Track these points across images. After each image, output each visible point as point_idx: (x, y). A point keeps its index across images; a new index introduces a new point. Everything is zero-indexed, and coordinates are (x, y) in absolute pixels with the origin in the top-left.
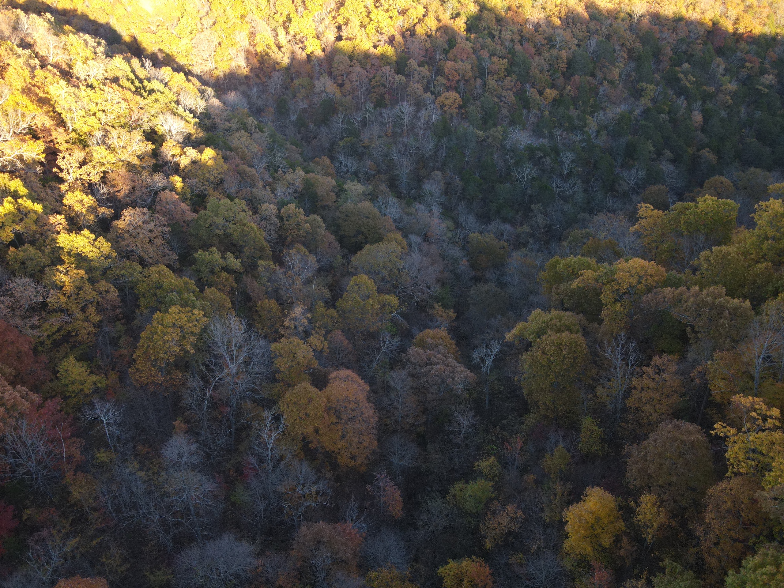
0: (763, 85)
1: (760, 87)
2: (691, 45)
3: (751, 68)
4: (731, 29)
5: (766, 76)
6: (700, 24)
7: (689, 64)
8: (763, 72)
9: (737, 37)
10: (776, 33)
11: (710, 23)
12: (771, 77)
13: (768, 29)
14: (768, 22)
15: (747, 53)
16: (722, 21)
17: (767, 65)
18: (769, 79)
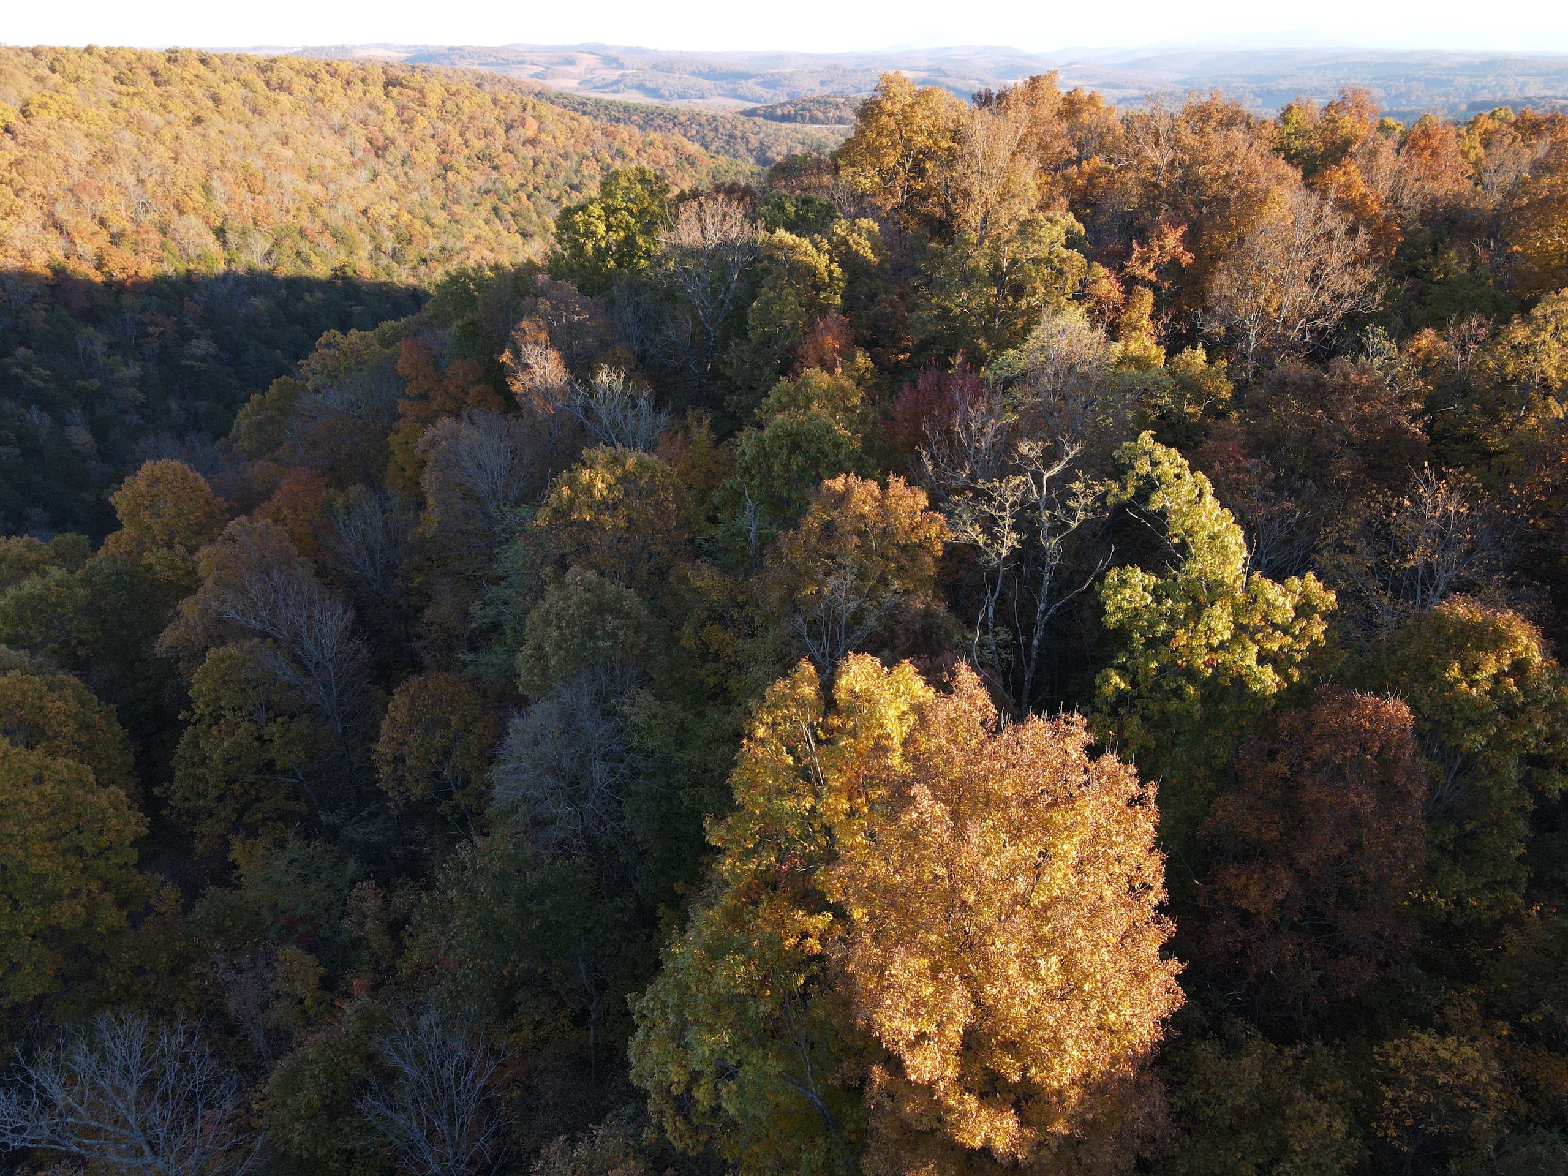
2: (22, 315)
3: (161, 333)
4: (98, 277)
5: (194, 342)
6: (25, 276)
7: (29, 347)
9: (115, 289)
10: (188, 271)
11: (48, 272)
12: (204, 343)
13: (169, 268)
14: (165, 254)
15: (143, 310)
16: (72, 265)
17: (191, 326)
18: (201, 346)
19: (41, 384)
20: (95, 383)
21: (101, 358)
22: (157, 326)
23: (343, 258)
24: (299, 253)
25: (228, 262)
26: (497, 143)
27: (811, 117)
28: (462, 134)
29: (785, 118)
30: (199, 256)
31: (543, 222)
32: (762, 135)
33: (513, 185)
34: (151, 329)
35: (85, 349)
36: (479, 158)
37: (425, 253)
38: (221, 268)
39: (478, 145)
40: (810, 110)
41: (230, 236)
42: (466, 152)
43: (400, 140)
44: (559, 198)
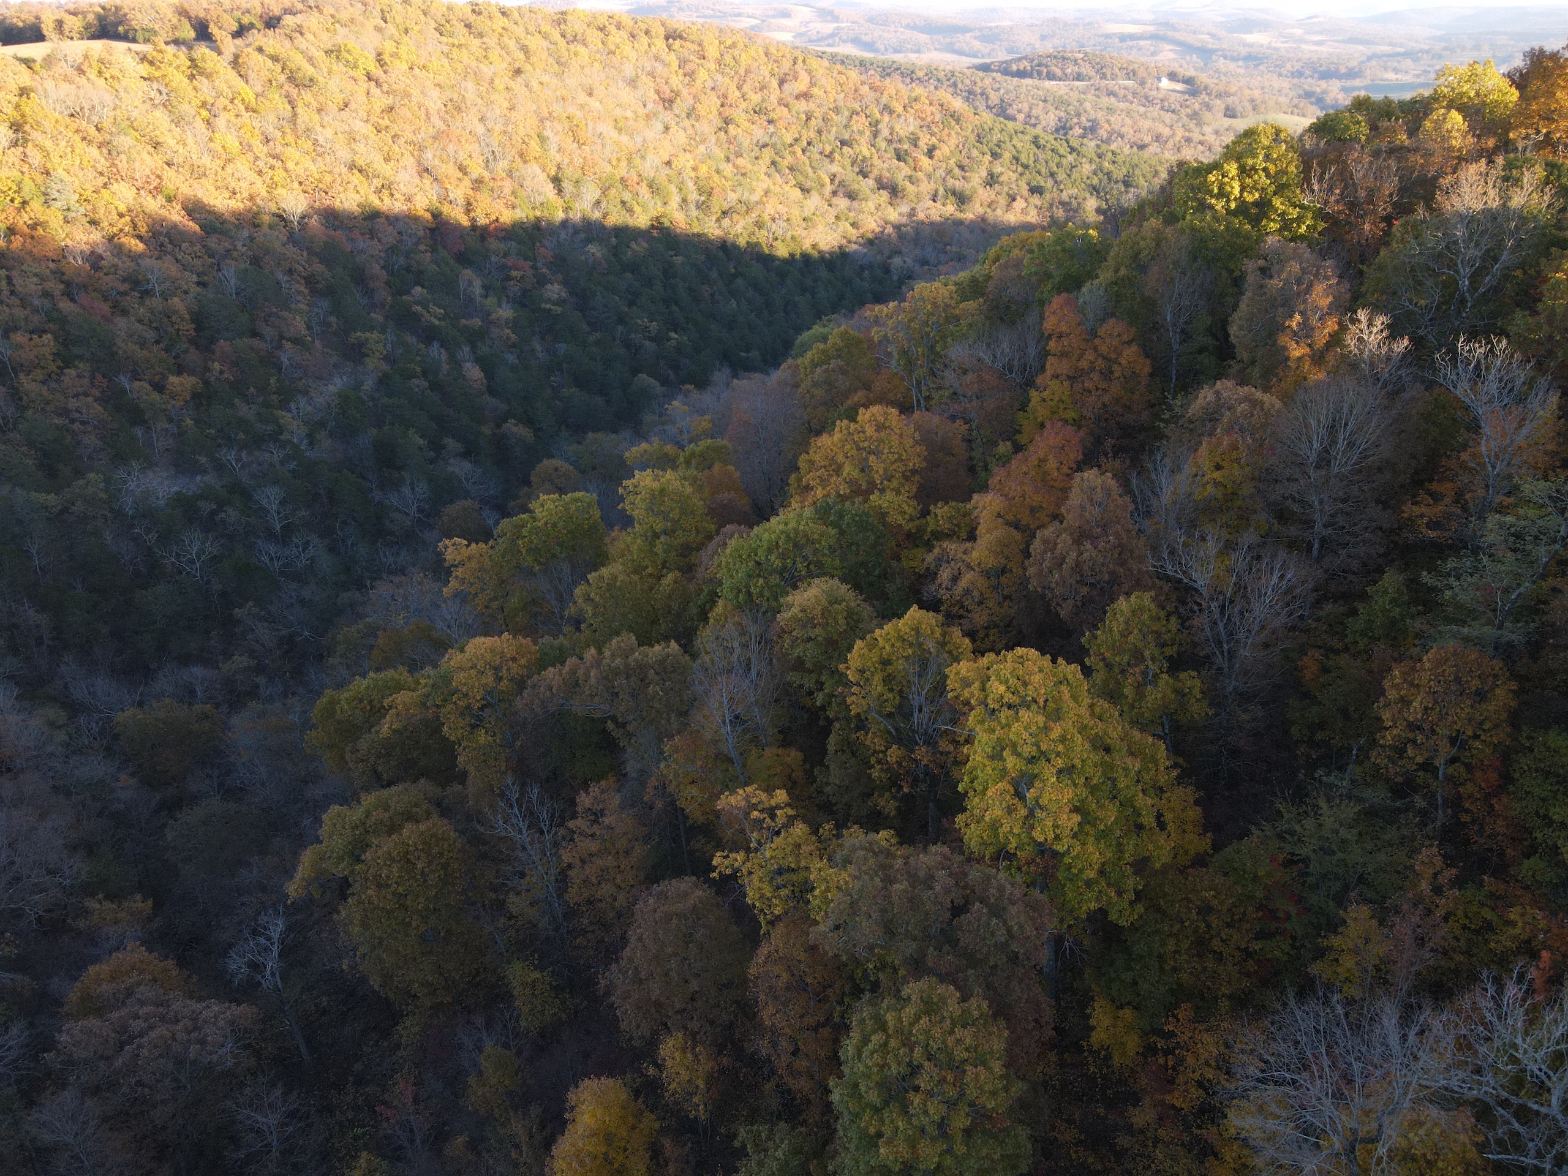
0: (549, 301)
1: (548, 306)
2: (412, 255)
3: (522, 277)
4: (465, 221)
5: (549, 286)
6: (411, 219)
7: (423, 287)
8: (542, 281)
9: (480, 233)
10: (537, 218)
11: (428, 216)
12: (556, 287)
13: (522, 214)
14: (517, 202)
15: (505, 255)
16: (446, 209)
17: (544, 270)
18: (555, 290)
19: (437, 323)
20: (477, 322)
21: (478, 299)
22: (517, 269)
23: (660, 209)
24: (623, 203)
25: (567, 209)
26: (772, 96)
27: (1048, 73)
28: (739, 88)
29: (1021, 74)
30: (542, 204)
31: (819, 177)
32: (1002, 91)
33: (789, 140)
34: (514, 273)
35: (465, 290)
36: (755, 112)
37: (726, 206)
38: (560, 215)
39: (756, 98)
40: (1047, 66)
41: (565, 184)
42: (744, 105)
43: (684, 92)
44: (831, 153)
